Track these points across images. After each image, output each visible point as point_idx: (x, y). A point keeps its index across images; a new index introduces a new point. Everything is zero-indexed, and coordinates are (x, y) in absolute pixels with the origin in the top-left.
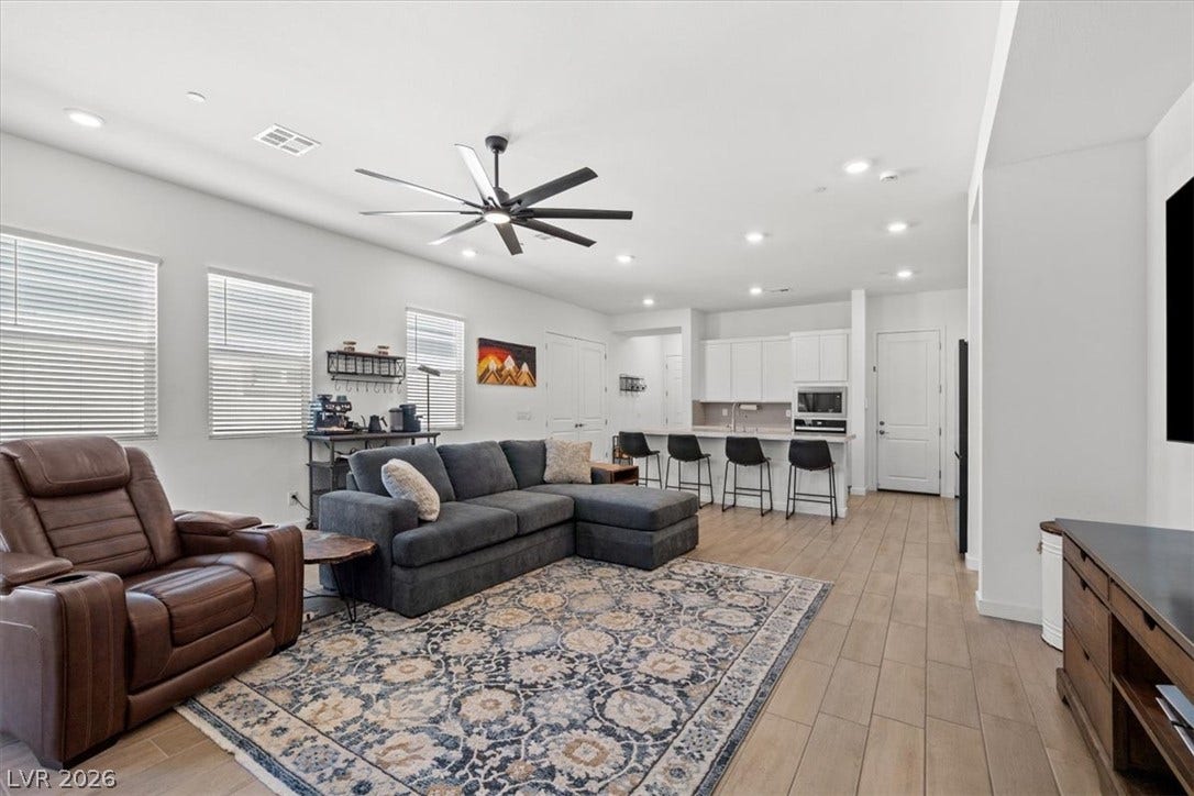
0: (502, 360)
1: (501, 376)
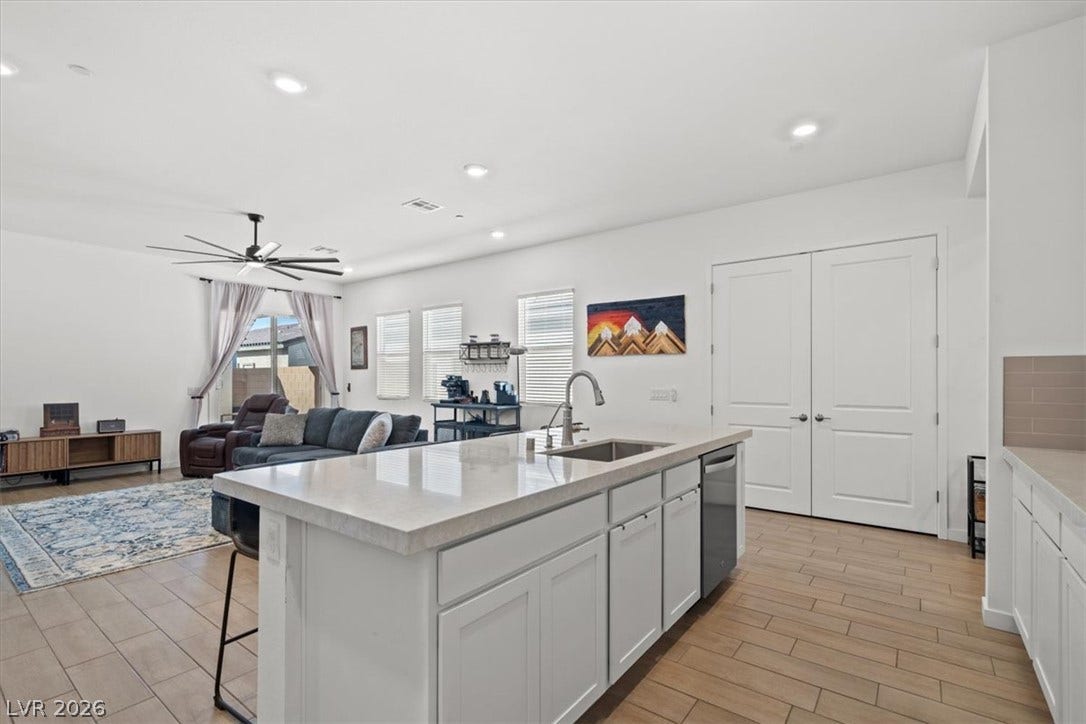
0: (621, 325)
1: (619, 345)
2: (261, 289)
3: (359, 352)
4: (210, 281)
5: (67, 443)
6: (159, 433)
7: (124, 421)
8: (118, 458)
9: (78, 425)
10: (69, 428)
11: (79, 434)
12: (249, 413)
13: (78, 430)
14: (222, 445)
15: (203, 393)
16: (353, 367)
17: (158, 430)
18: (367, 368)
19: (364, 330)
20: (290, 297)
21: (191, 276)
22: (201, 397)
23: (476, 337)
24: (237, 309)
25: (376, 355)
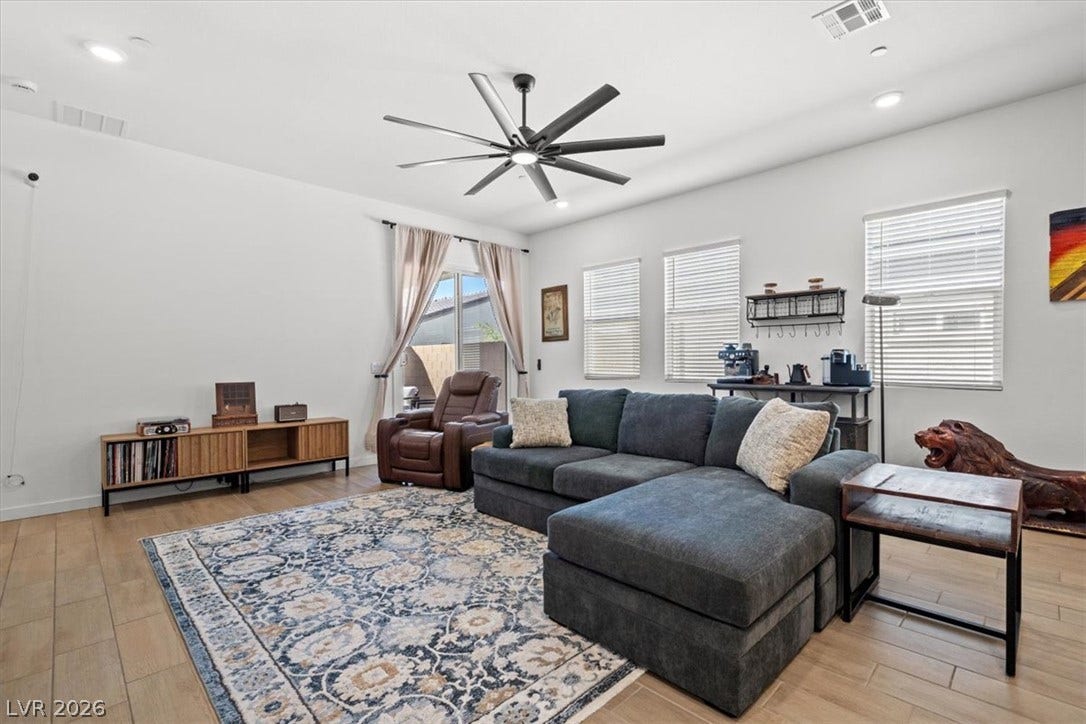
2: (446, 237)
3: (555, 320)
4: (393, 225)
5: (245, 435)
6: (347, 422)
7: (305, 406)
8: (302, 456)
9: (255, 412)
10: (245, 415)
11: (256, 423)
12: (452, 397)
13: (256, 418)
14: (440, 441)
15: (388, 371)
16: (545, 339)
17: (345, 419)
18: (567, 339)
19: (563, 290)
20: (476, 250)
21: (372, 219)
22: (385, 376)
23: (775, 285)
24: (423, 262)
25: (582, 322)
